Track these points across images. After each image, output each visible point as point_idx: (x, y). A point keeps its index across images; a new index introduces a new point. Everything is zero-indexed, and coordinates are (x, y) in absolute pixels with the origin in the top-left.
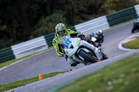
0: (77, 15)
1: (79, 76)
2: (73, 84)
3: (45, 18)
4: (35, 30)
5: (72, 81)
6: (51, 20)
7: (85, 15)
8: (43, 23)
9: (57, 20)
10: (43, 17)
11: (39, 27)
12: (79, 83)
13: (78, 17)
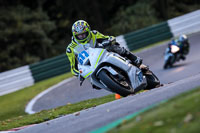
0: (172, 5)
1: (173, 94)
2: (164, 105)
3: (125, 9)
4: (110, 26)
5: (163, 102)
6: (133, 13)
7: (183, 6)
8: (122, 17)
9: (142, 12)
10: (121, 8)
11: (116, 22)
12: (173, 104)
13: (173, 8)
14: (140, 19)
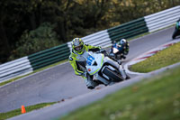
4: (16, 48)
7: (81, 29)
9: (45, 35)
10: (26, 31)
11: (21, 44)
14: (43, 42)
